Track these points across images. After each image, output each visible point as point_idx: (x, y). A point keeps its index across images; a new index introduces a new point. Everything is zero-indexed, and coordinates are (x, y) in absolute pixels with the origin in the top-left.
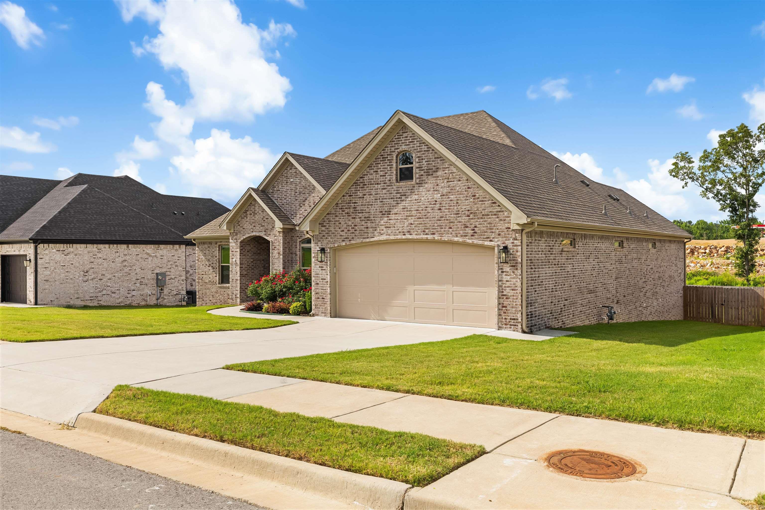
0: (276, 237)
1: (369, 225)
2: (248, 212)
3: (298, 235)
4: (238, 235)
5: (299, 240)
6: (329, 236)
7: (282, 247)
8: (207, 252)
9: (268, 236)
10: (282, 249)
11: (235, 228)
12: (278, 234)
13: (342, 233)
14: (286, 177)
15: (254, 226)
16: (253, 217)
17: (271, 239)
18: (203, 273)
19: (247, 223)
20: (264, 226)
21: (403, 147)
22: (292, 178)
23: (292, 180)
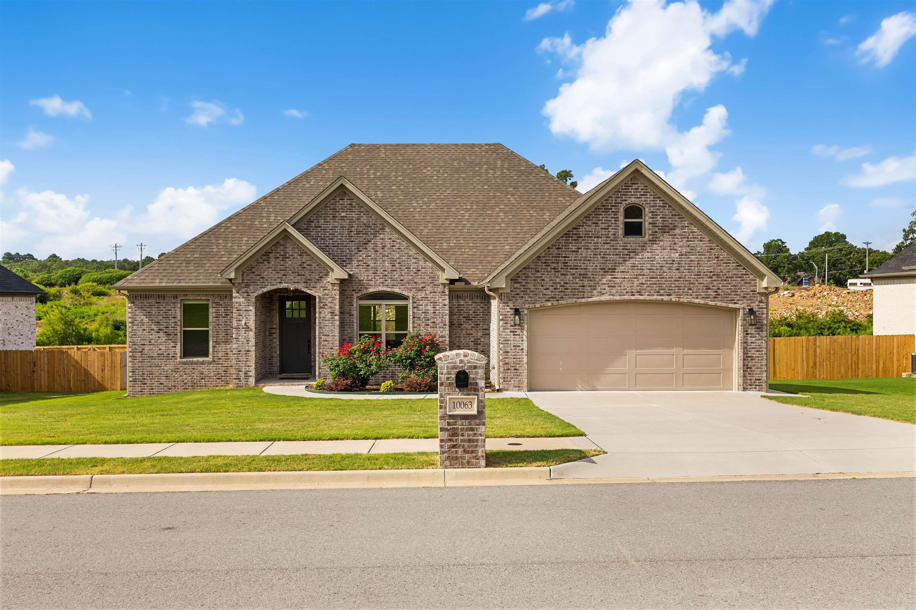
0: (327, 291)
1: (586, 283)
2: (271, 255)
3: (355, 288)
4: (251, 287)
5: (355, 295)
6: (526, 294)
7: (338, 304)
8: (154, 311)
9: (311, 290)
10: (338, 307)
11: (245, 276)
12: (330, 287)
13: (547, 292)
14: (333, 209)
15: (284, 275)
16: (282, 263)
17: (317, 294)
18: (143, 342)
19: (270, 270)
20: (303, 275)
21: (633, 199)
22: (343, 212)
23: (343, 214)
